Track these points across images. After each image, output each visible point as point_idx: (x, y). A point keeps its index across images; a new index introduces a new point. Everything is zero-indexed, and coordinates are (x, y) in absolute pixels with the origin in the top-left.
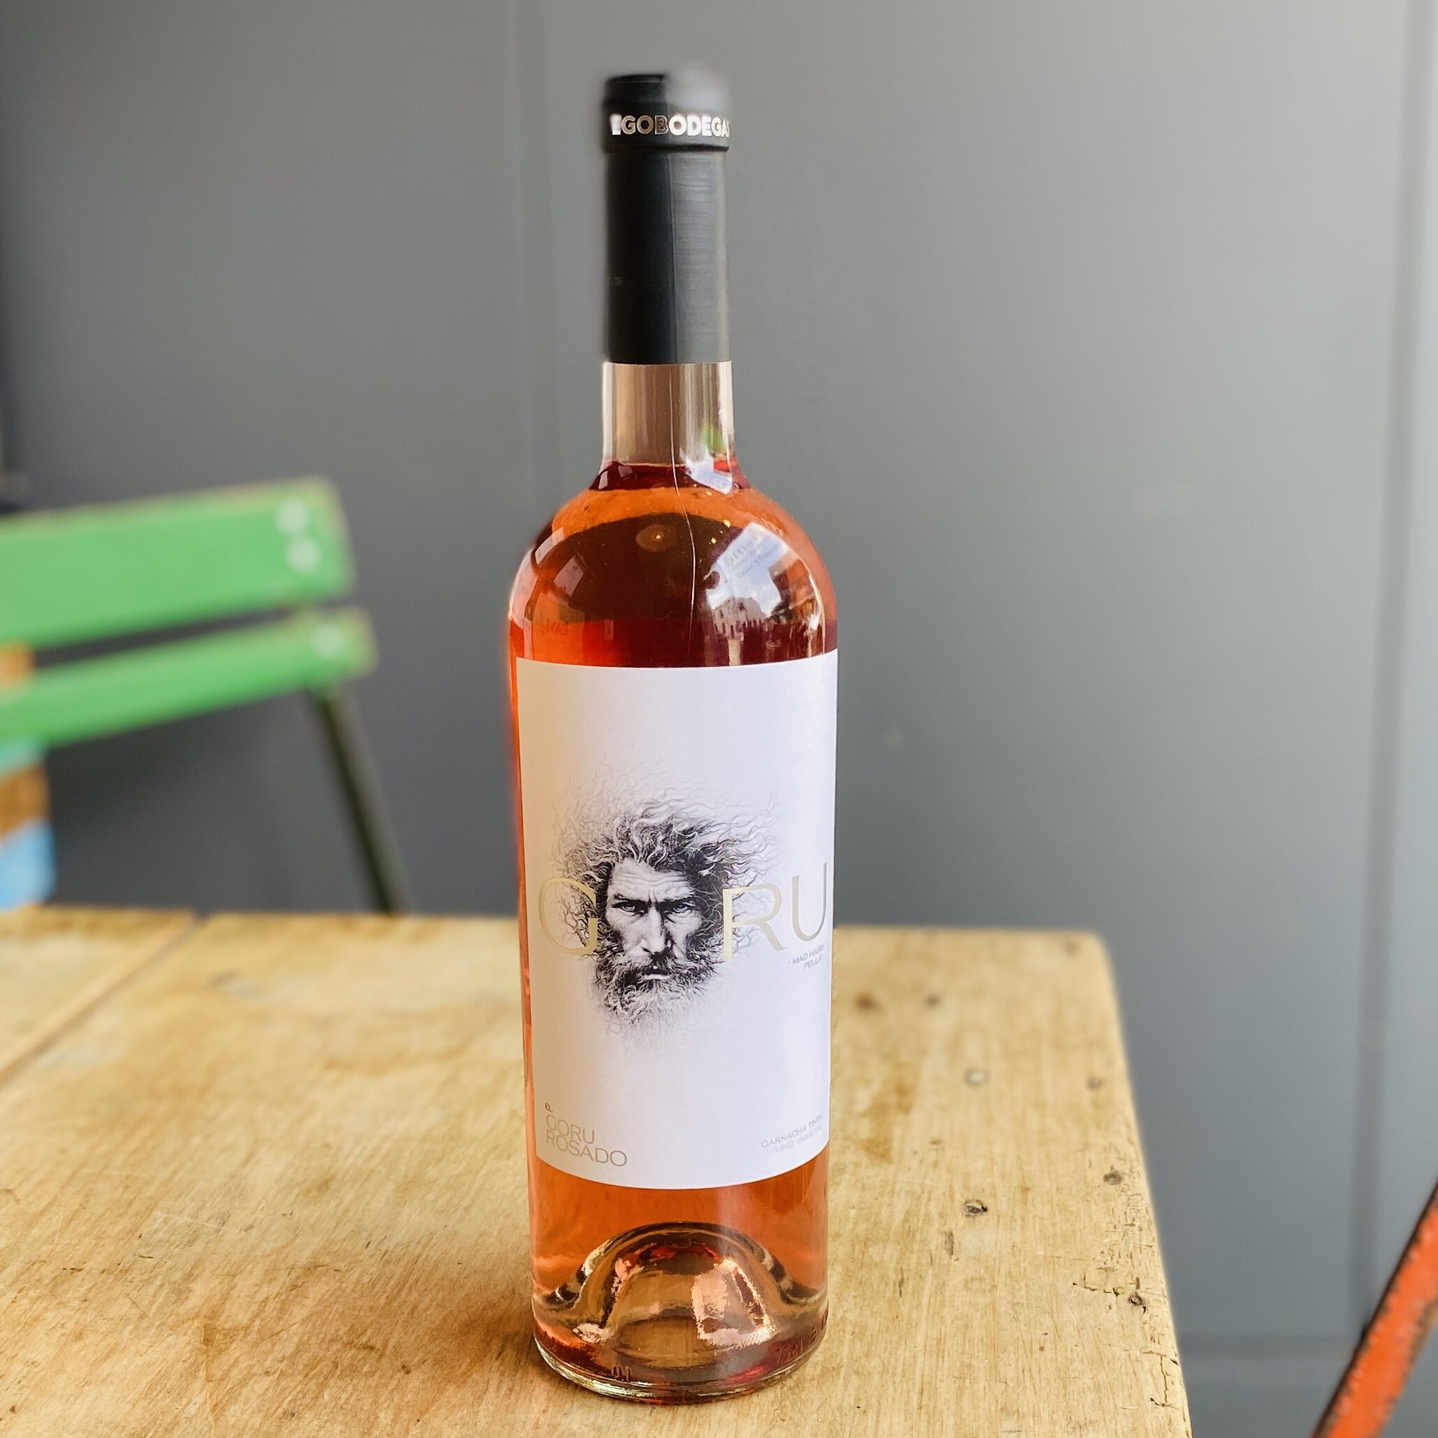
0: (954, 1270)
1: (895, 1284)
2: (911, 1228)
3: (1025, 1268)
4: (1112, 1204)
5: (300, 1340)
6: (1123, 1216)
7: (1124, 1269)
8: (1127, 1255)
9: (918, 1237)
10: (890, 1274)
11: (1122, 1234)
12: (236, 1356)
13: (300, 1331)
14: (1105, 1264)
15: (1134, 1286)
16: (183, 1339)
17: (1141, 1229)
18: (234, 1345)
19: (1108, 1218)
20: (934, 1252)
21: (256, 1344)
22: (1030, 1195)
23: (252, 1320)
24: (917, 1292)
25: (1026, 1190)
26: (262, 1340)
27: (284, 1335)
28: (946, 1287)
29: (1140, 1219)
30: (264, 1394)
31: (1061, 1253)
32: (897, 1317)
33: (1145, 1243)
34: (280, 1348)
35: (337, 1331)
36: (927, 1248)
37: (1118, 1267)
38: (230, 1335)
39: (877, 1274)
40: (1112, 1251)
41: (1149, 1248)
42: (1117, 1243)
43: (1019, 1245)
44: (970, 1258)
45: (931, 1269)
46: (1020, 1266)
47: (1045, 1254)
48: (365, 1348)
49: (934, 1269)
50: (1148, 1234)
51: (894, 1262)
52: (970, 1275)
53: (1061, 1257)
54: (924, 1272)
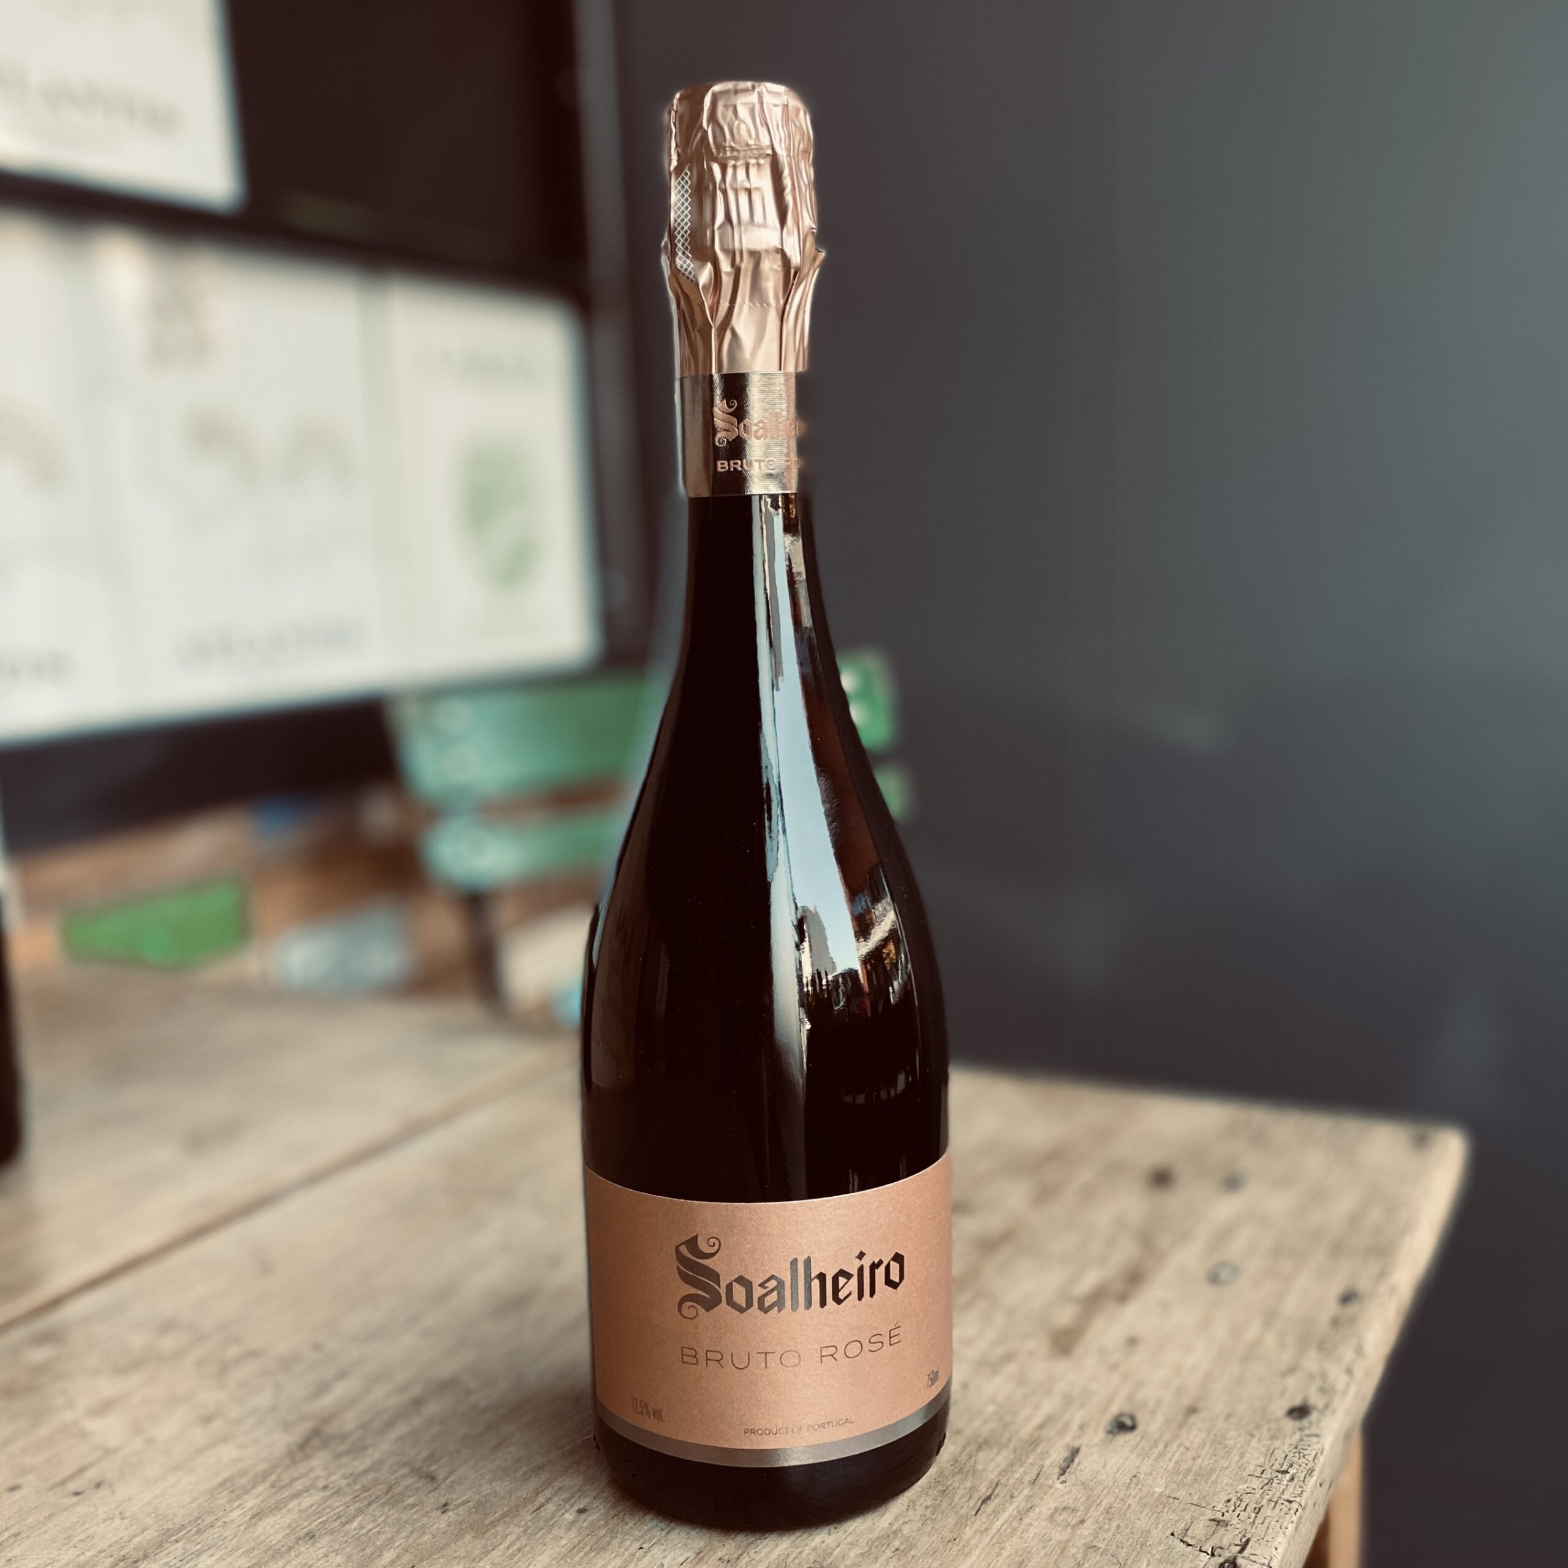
0: (1052, 1494)
1: (979, 1499)
2: (1040, 1438)
3: (1129, 1505)
4: (1277, 1443)
5: (379, 1459)
6: (1280, 1460)
7: (1238, 1526)
8: (1255, 1508)
9: (1040, 1448)
10: (981, 1487)
11: (1266, 1481)
12: (314, 1464)
13: (386, 1449)
14: (1223, 1515)
15: (1238, 1548)
17: (1292, 1479)
18: (321, 1453)
19: (1262, 1459)
20: (1045, 1469)
21: (340, 1456)
22: (1193, 1418)
23: (356, 1430)
24: (996, 1513)
25: (1192, 1410)
26: (349, 1452)
27: (370, 1451)
28: (1030, 1513)
29: (1300, 1466)
30: (306, 1510)
31: (1182, 1494)
32: (954, 1540)
33: (1286, 1496)
34: (356, 1464)
35: (417, 1454)
36: (1041, 1463)
37: (1235, 1521)
38: (326, 1442)
39: (968, 1484)
40: (1241, 1501)
41: (1288, 1503)
42: (1253, 1491)
43: (1142, 1476)
44: (1079, 1482)
45: (1029, 1488)
46: (1126, 1502)
47: (1163, 1492)
48: (426, 1478)
49: (1032, 1489)
50: (1297, 1487)
51: (996, 1473)
52: (1065, 1503)
53: (1178, 1499)
54: (1020, 1490)
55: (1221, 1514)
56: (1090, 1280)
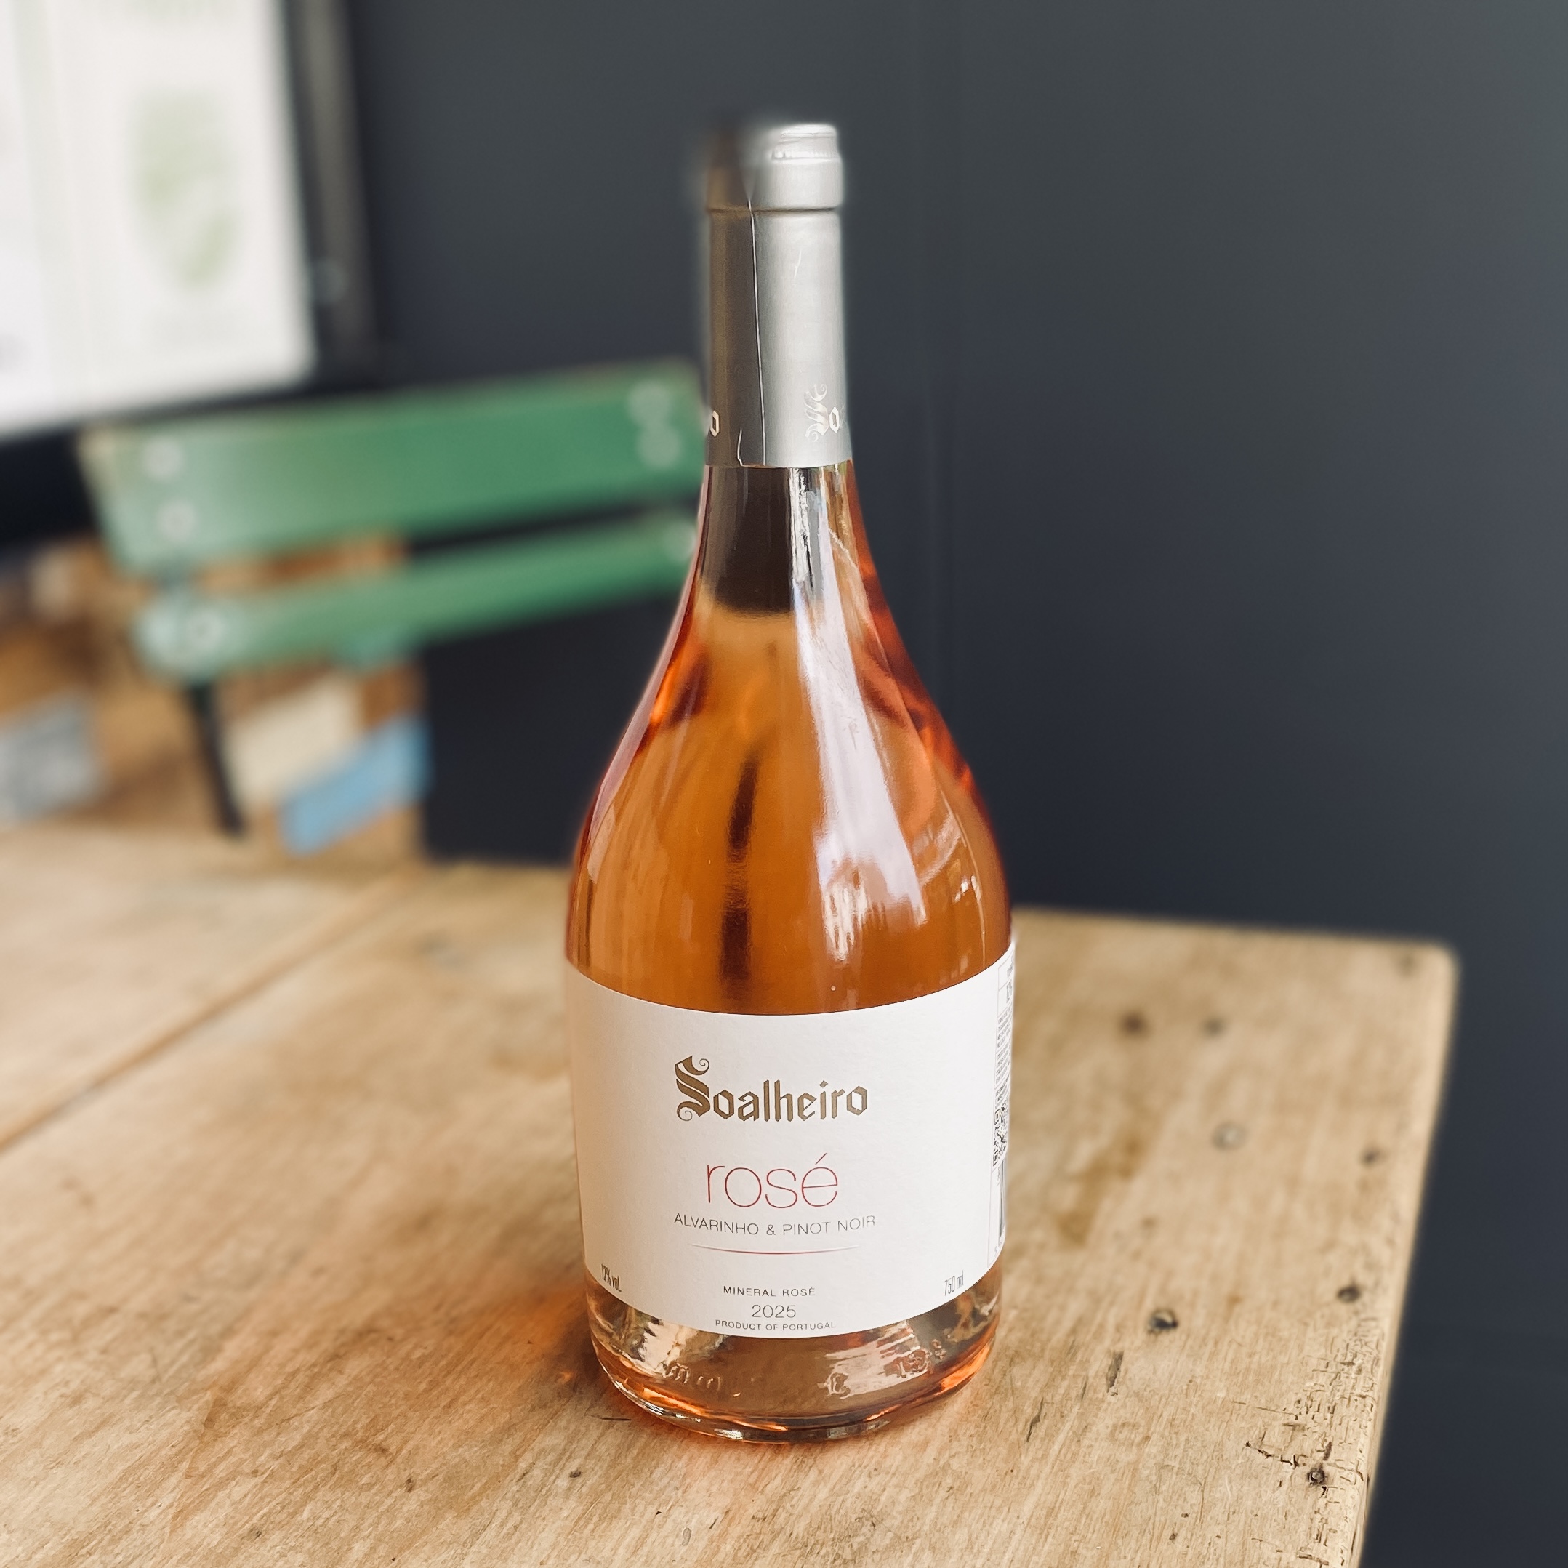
0: (1106, 1410)
1: (1026, 1422)
2: (1076, 1344)
3: (1193, 1415)
4: (1335, 1331)
5: (310, 1431)
6: (1343, 1351)
7: (1316, 1429)
8: (1329, 1408)
9: (1079, 1356)
10: (1026, 1408)
11: (1333, 1376)
12: (232, 1445)
13: (315, 1418)
14: (1297, 1419)
15: (1322, 1455)
16: (185, 1415)
17: (1360, 1371)
18: (236, 1431)
19: (1323, 1351)
20: (1091, 1380)
21: (260, 1431)
22: (1237, 1309)
23: (270, 1398)
24: (1050, 1437)
25: (1234, 1300)
26: (270, 1426)
27: (295, 1422)
28: (1087, 1434)
29: (1365, 1355)
30: (240, 1502)
31: (1246, 1397)
32: (1012, 1471)
33: (1358, 1391)
34: (284, 1439)
35: (356, 1422)
36: (1084, 1373)
37: (1311, 1424)
38: (237, 1416)
39: (1010, 1405)
40: (1312, 1400)
41: (1361, 1399)
42: (1322, 1388)
43: (1198, 1381)
44: (1131, 1393)
45: (1079, 1405)
46: (1189, 1412)
47: (1226, 1397)
48: (376, 1450)
49: (1082, 1405)
50: (1367, 1379)
51: (1037, 1389)
52: (1123, 1419)
53: (1244, 1404)
54: (1069, 1408)
55: (1295, 1417)
56: (1084, 1153)
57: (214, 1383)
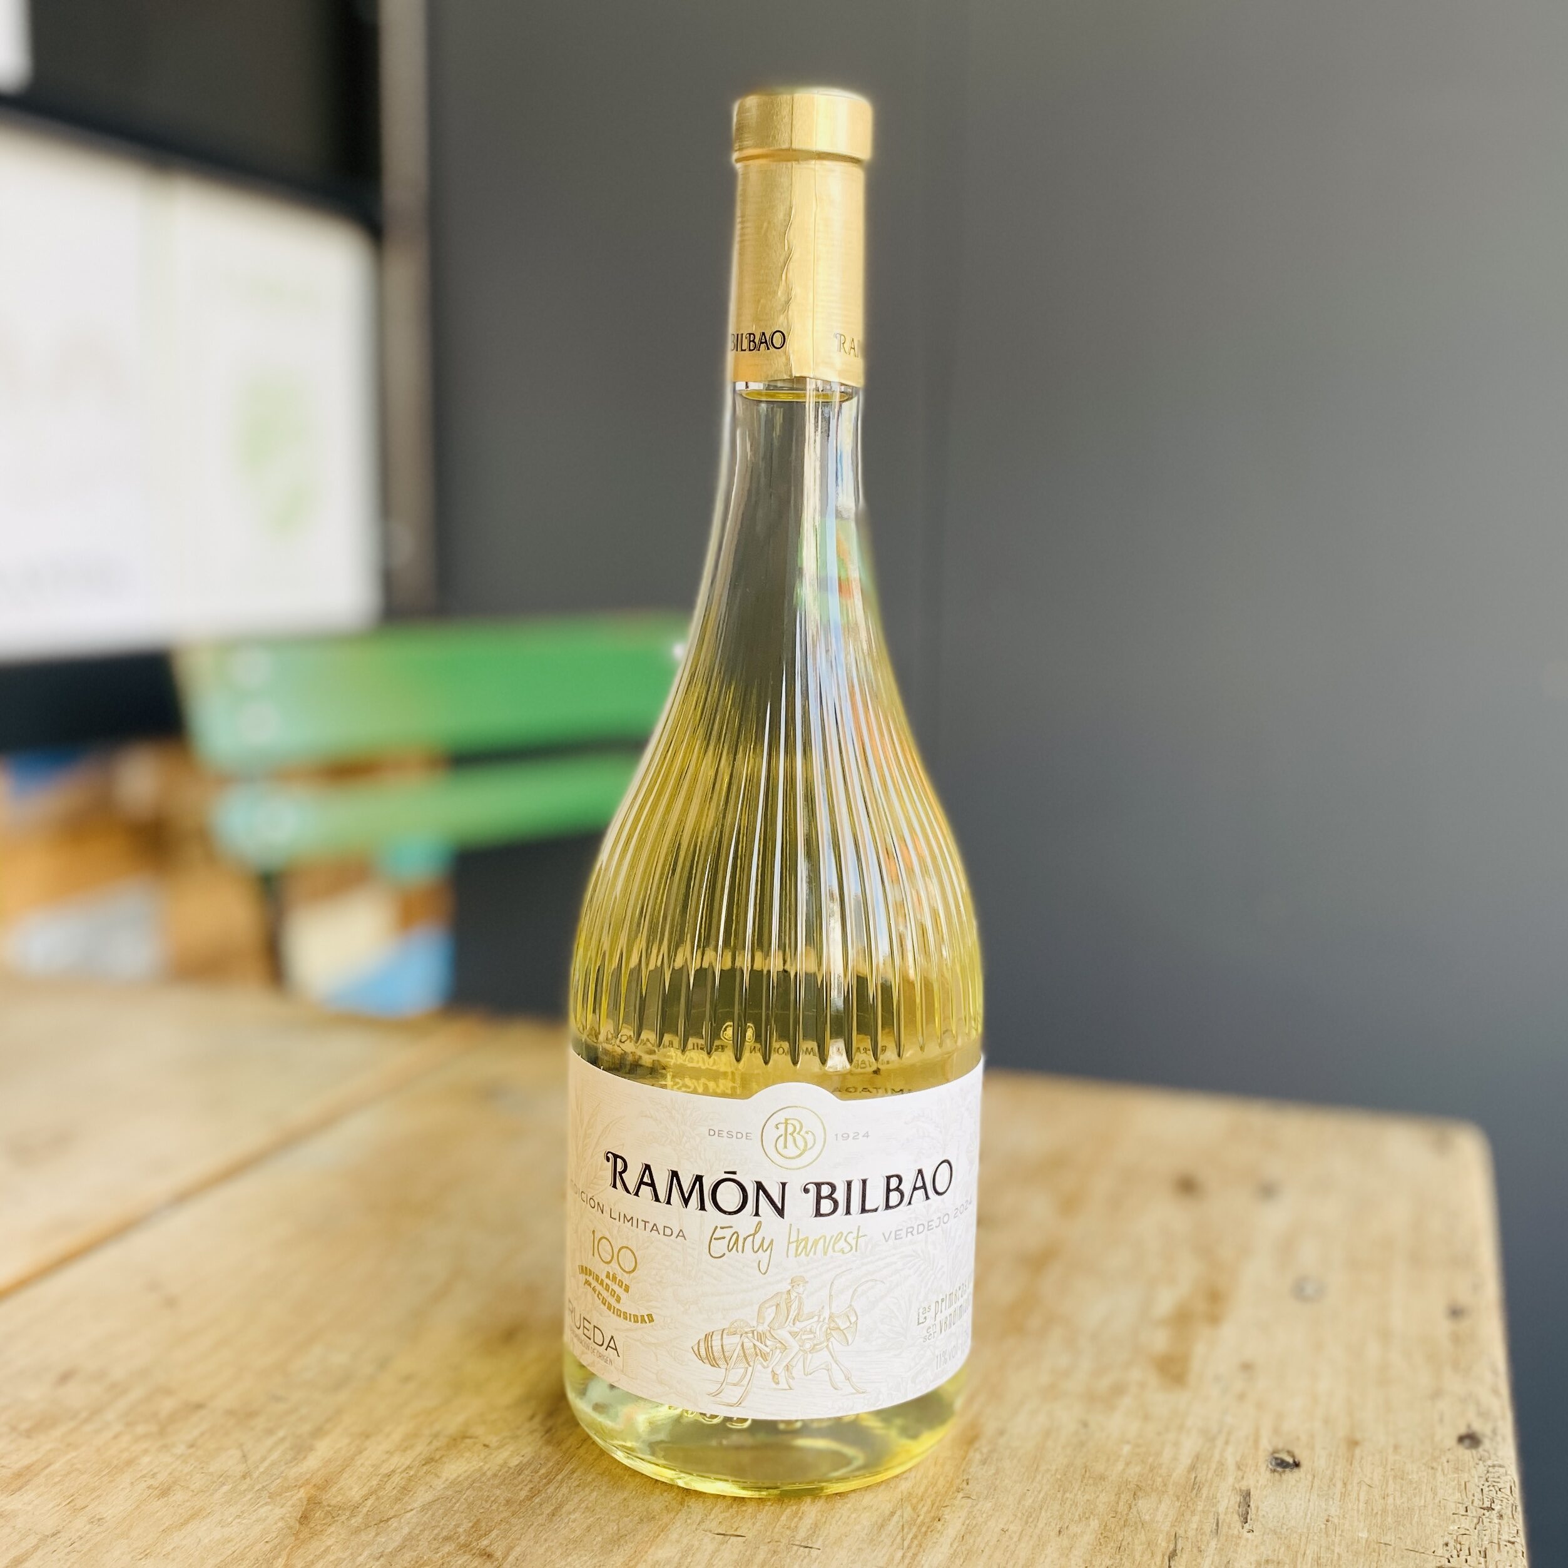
0: (1245, 1546)
1: (1163, 1555)
2: (1198, 1479)
3: (1338, 1554)
4: (1465, 1476)
5: (410, 1533)
6: (1478, 1495)
8: (1480, 1552)
9: (1205, 1492)
10: (1159, 1541)
11: (1475, 1521)
12: (329, 1543)
13: (414, 1520)
14: (1449, 1562)
16: (279, 1512)
17: (1501, 1516)
18: (332, 1529)
19: (1458, 1495)
20: (1221, 1517)
21: (357, 1531)
22: (1358, 1451)
23: (366, 1498)
25: (1353, 1443)
26: (367, 1526)
27: (394, 1523)
29: (1502, 1501)
31: (1390, 1538)
33: (1505, 1537)
34: (383, 1540)
35: (457, 1526)
36: (1214, 1509)
38: (333, 1514)
39: (1143, 1537)
40: (1460, 1544)
41: (1510, 1544)
42: (1467, 1532)
43: (1336, 1521)
44: (1268, 1530)
45: (1215, 1540)
46: (1333, 1551)
47: (1368, 1538)
49: (1218, 1541)
50: (1511, 1525)
51: (1168, 1524)
52: (1265, 1556)
53: (1390, 1545)
54: (1205, 1543)
55: (1447, 1560)
56: (1166, 1301)
57: (308, 1482)
